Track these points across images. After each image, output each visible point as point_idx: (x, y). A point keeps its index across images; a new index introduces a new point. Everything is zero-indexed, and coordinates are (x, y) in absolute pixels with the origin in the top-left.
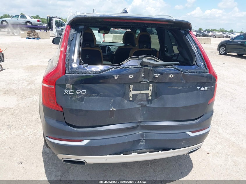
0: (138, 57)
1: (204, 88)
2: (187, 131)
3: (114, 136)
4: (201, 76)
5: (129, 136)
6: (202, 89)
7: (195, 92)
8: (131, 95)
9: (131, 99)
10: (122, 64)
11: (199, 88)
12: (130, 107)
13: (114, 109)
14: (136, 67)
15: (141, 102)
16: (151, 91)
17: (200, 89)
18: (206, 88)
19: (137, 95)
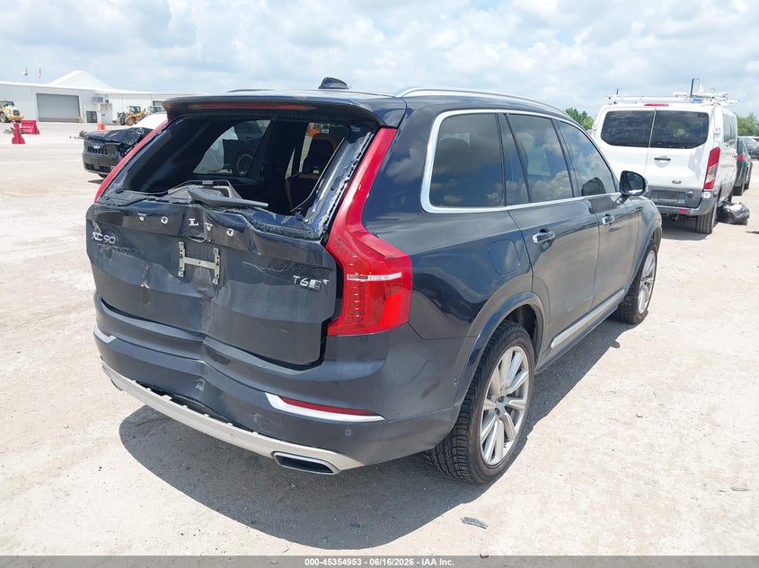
0: (200, 184)
1: (309, 281)
2: (269, 389)
3: (149, 346)
4: (293, 244)
5: (177, 358)
6: (304, 283)
7: (289, 288)
8: (182, 265)
9: (180, 274)
10: (167, 193)
11: (297, 277)
12: (177, 292)
13: (147, 287)
14: (181, 201)
15: (203, 287)
16: (217, 264)
17: (299, 281)
18: (313, 282)
19: (193, 267)
